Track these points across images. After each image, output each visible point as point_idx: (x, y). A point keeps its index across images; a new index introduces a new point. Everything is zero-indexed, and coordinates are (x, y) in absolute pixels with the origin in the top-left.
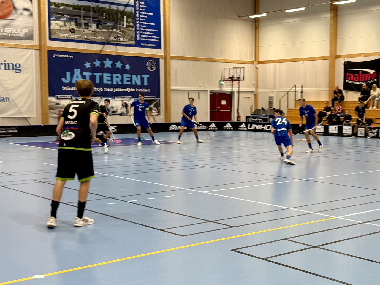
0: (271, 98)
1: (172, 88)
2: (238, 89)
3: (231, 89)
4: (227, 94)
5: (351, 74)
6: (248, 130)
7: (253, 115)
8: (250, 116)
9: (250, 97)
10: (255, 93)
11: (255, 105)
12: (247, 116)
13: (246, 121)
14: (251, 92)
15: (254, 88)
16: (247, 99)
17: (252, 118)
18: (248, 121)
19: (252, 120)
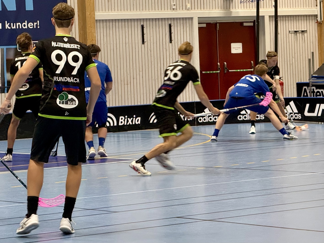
1: (100, 15)
2: (273, 9)
3: (255, 10)
4: (245, 24)
6: (305, 119)
7: (317, 78)
8: (308, 81)
9: (307, 31)
10: (319, 20)
11: (320, 52)
12: (300, 82)
13: (297, 97)
14: (309, 16)
15: (317, 6)
16: (299, 35)
17: (314, 88)
18: (304, 96)
19: (313, 92)
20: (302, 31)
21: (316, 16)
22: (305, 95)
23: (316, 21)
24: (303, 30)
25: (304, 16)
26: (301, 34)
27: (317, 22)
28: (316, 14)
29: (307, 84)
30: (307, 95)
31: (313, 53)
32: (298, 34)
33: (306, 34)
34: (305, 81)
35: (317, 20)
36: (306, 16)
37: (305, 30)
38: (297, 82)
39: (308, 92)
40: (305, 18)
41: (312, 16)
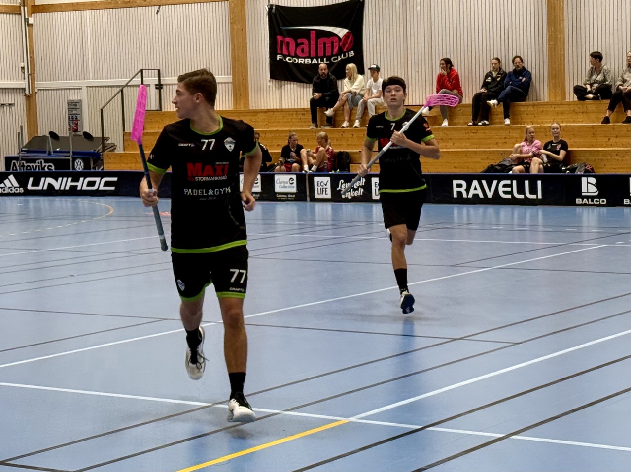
0: (74, 107)
5: (288, 39)
7: (27, 152)
8: (16, 155)
9: (14, 104)
10: (27, 93)
11: (29, 126)
12: (8, 155)
13: (6, 170)
14: (17, 89)
15: (24, 79)
16: (7, 109)
17: (24, 162)
18: (13, 170)
19: (23, 166)
20: (10, 105)
21: (24, 89)
22: (15, 169)
23: (24, 95)
24: (10, 103)
25: (11, 89)
26: (8, 107)
27: (26, 95)
28: (24, 87)
29: (17, 159)
30: (17, 169)
31: (21, 127)
32: (5, 107)
33: (13, 108)
34: (13, 155)
35: (25, 93)
36: (14, 89)
37: (13, 103)
38: (5, 155)
39: (17, 165)
40: (13, 91)
41: (20, 89)
